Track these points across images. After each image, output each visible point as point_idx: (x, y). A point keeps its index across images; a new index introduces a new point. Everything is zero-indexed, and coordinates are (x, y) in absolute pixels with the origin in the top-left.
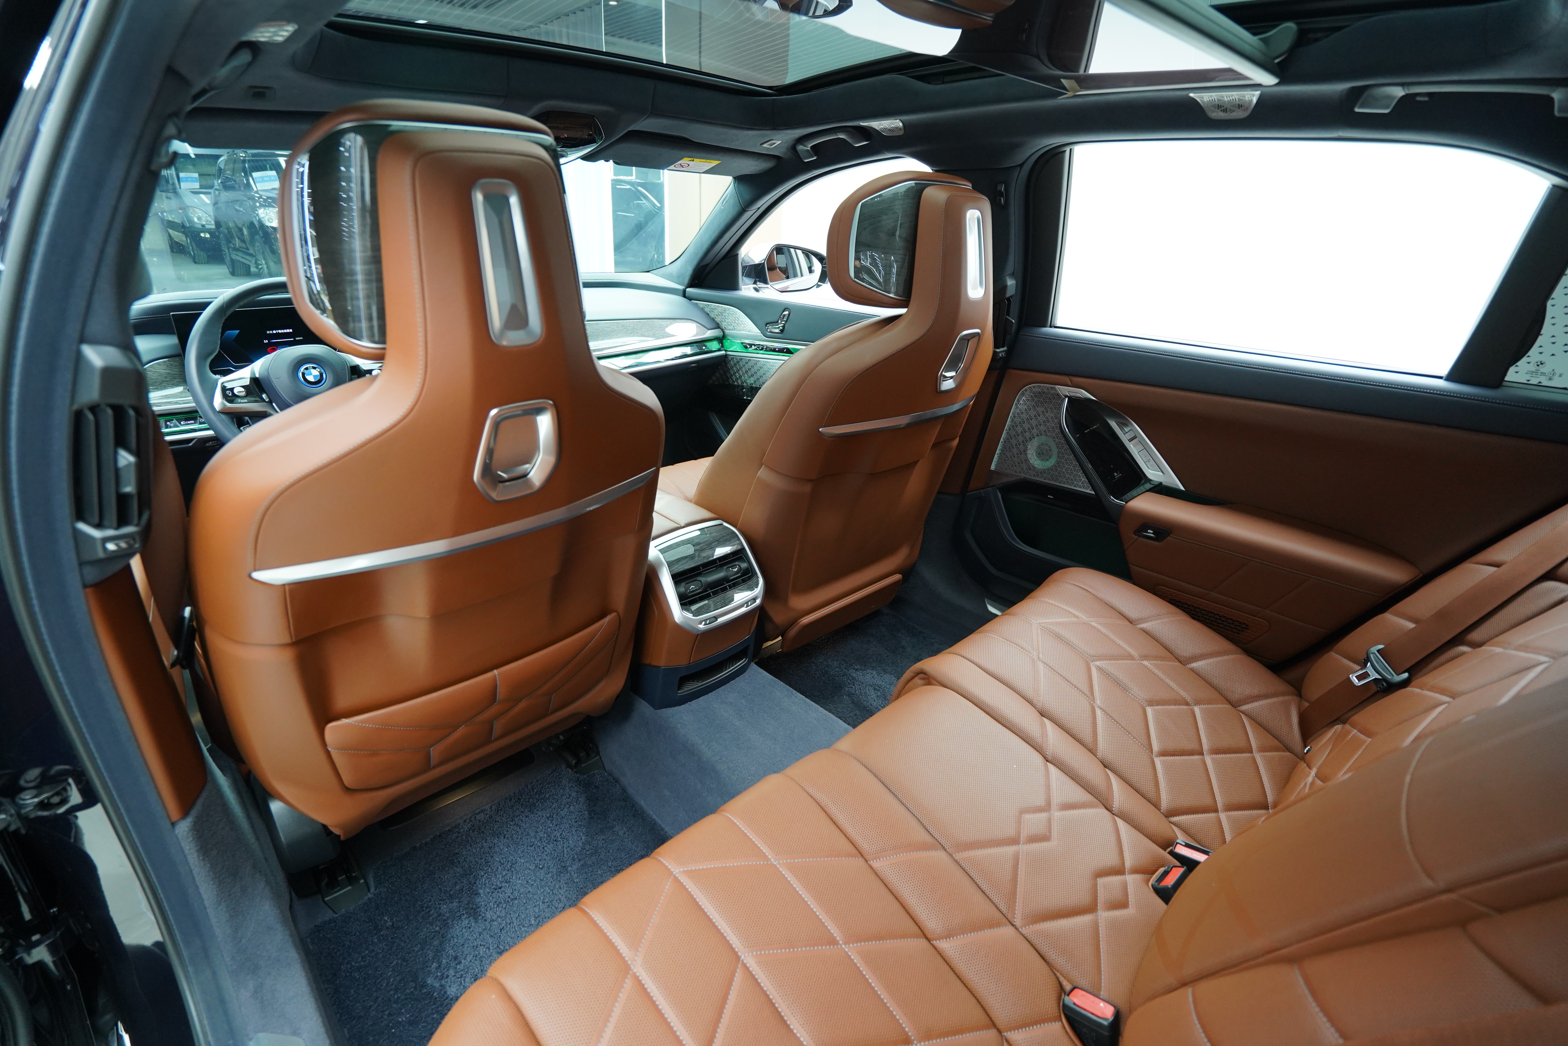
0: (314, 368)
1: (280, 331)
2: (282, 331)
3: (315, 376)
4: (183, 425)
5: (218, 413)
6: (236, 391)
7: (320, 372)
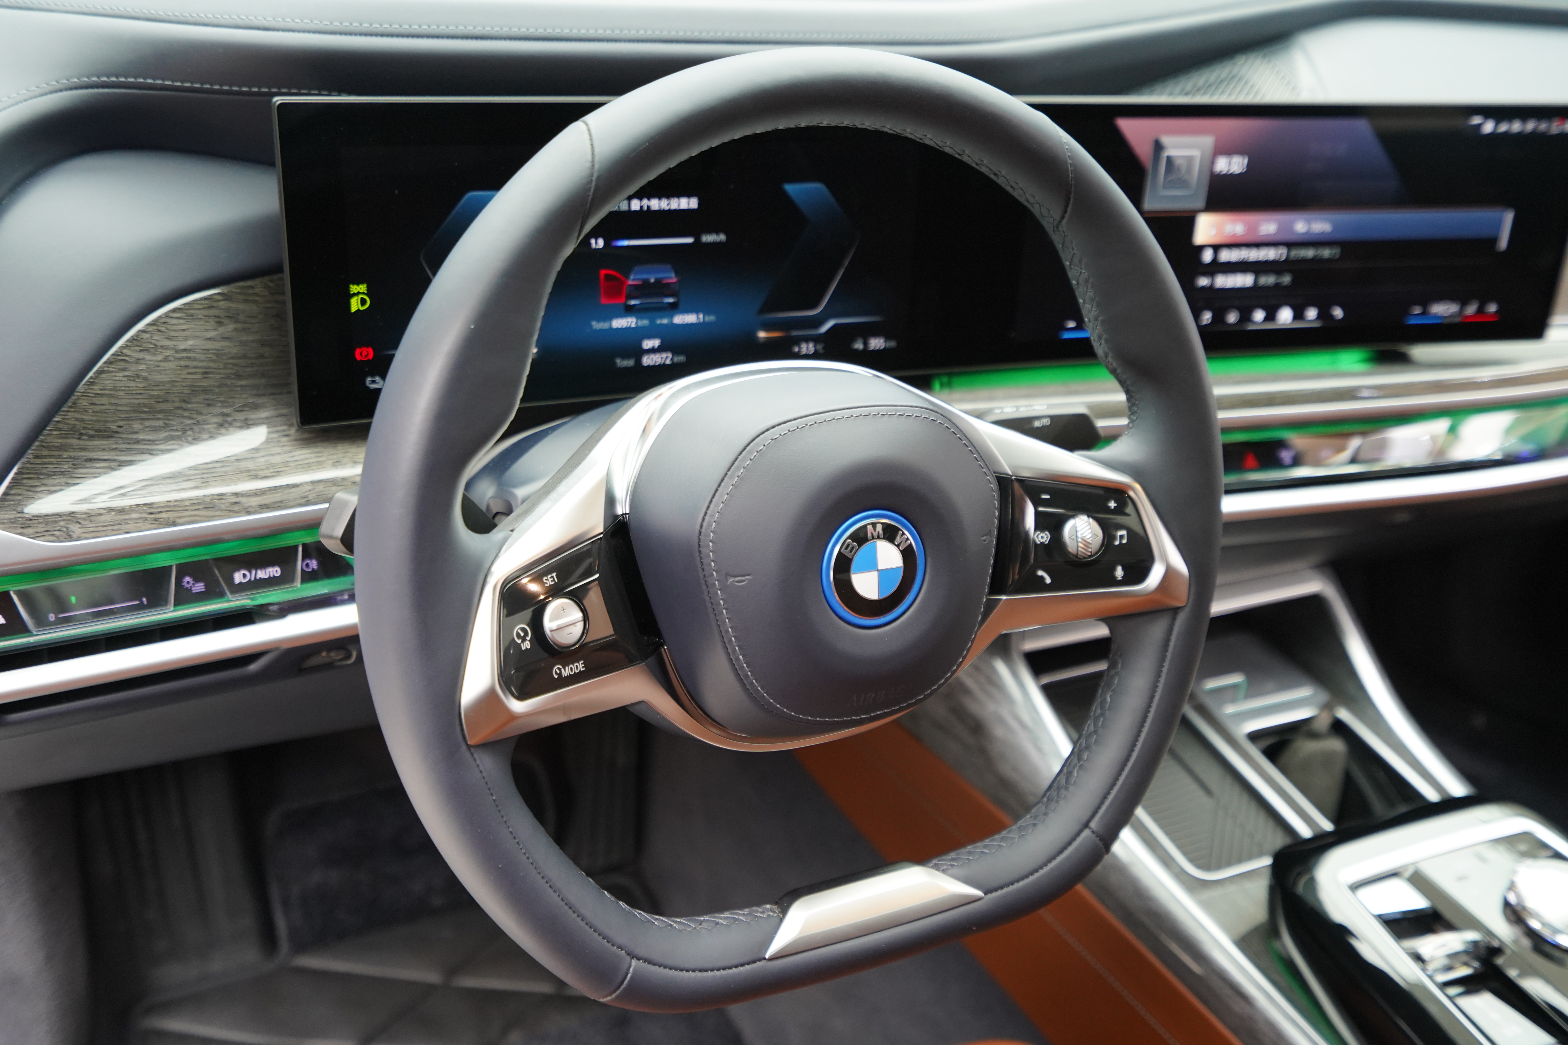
0: (890, 534)
3: (884, 575)
4: (239, 586)
5: (468, 754)
6: (551, 620)
7: (908, 554)
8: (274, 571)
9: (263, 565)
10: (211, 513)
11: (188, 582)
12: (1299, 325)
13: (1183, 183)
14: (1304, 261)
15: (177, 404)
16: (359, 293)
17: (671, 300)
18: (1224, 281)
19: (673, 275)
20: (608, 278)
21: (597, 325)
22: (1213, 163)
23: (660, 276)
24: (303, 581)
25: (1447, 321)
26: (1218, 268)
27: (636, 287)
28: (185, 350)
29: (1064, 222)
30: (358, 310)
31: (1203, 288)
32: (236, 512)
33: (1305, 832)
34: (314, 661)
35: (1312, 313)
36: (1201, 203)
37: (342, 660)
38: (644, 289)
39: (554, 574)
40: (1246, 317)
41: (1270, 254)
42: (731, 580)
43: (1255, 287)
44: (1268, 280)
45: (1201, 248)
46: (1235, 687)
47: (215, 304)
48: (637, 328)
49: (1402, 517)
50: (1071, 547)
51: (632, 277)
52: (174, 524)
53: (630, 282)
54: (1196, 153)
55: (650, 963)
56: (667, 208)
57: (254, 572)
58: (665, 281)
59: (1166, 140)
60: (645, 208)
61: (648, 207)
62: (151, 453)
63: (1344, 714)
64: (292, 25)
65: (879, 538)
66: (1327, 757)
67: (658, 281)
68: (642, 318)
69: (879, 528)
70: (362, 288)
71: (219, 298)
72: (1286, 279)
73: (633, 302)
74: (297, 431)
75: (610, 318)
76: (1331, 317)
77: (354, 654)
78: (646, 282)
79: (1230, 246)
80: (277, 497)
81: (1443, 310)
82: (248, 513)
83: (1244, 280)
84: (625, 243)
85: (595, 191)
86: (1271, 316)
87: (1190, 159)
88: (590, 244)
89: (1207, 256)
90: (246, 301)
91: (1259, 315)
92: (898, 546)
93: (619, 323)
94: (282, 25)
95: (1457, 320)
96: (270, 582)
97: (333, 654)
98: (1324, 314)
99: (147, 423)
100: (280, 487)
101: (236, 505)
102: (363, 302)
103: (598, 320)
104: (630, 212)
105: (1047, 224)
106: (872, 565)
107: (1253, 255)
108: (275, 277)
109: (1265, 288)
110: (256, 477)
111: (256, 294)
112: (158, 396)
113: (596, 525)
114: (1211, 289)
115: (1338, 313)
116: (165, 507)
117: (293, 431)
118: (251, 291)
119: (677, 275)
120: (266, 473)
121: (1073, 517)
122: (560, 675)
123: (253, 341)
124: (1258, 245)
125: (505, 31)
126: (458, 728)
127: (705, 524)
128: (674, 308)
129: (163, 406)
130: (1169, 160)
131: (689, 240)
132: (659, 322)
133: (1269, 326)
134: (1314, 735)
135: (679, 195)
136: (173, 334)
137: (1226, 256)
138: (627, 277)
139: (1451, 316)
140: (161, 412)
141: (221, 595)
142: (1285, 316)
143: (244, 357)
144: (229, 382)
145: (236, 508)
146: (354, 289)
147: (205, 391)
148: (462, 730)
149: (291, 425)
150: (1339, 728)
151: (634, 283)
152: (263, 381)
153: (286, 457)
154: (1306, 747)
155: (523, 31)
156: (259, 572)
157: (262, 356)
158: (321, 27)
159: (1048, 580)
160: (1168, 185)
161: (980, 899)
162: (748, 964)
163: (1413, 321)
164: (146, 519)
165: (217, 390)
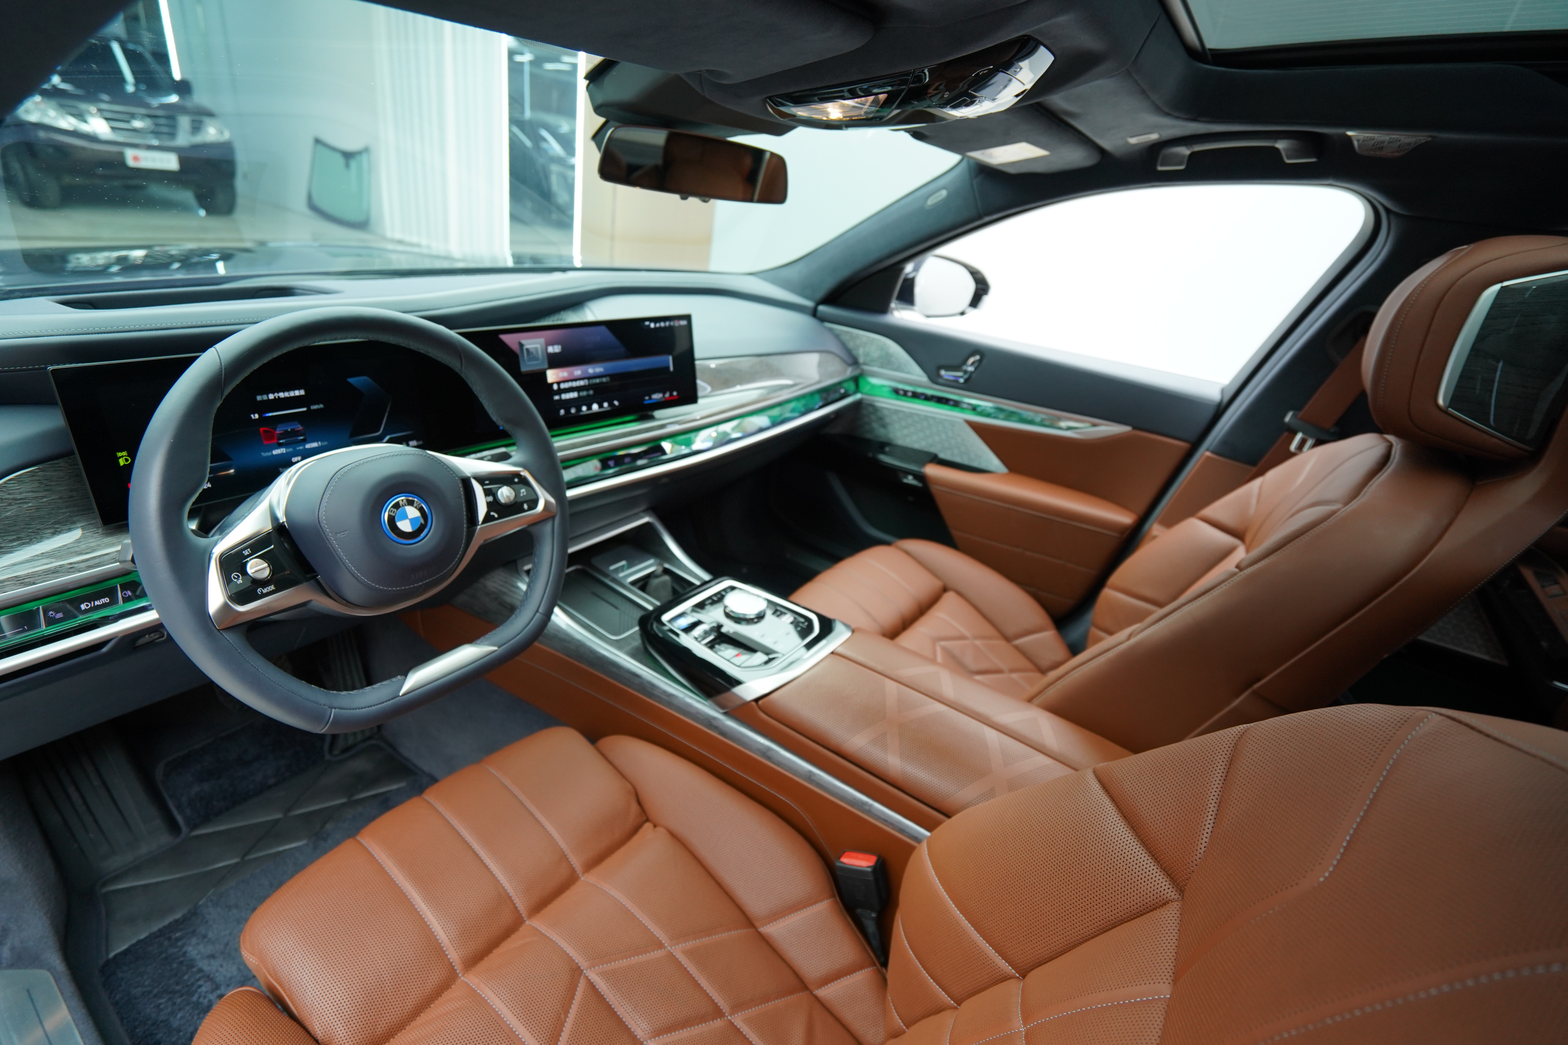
0: (410, 503)
1: (282, 395)
2: (286, 394)
3: (412, 521)
4: (86, 611)
5: (218, 634)
6: (251, 568)
7: (421, 510)
8: (106, 600)
9: (99, 599)
10: (57, 575)
11: (52, 614)
12: (602, 410)
13: (536, 359)
14: (596, 384)
15: (23, 527)
16: (122, 456)
17: (302, 438)
18: (565, 396)
19: (299, 426)
20: (265, 431)
21: (264, 454)
22: (547, 349)
23: (293, 427)
24: (124, 602)
25: (660, 401)
26: (560, 391)
27: (282, 434)
28: (21, 499)
29: (463, 367)
30: (125, 464)
31: (557, 401)
32: (72, 572)
33: (650, 608)
34: (141, 641)
35: (606, 405)
36: (546, 366)
37: (158, 638)
38: (285, 435)
39: (249, 550)
40: (579, 409)
41: (581, 383)
42: (338, 535)
43: (579, 397)
44: (584, 393)
45: (552, 384)
46: (623, 566)
47: (36, 474)
48: (287, 453)
49: (665, 480)
50: (503, 501)
51: (278, 430)
52: (34, 584)
53: (277, 432)
54: (538, 346)
55: (342, 709)
56: (289, 396)
57: (92, 602)
58: (296, 429)
59: (523, 342)
60: (277, 397)
61: (279, 397)
62: (11, 552)
63: (667, 566)
64: (52, 333)
65: (405, 505)
66: (664, 583)
67: (293, 430)
68: (288, 448)
69: (405, 501)
70: (125, 453)
71: (38, 471)
72: (591, 392)
73: (281, 441)
74: (103, 530)
75: (271, 450)
76: (614, 405)
77: (165, 633)
78: (286, 431)
79: (564, 381)
80: (97, 561)
81: (657, 396)
82: (80, 571)
83: (574, 395)
84: (270, 414)
85: (225, 375)
86: (589, 408)
87: (536, 349)
88: (251, 417)
89: (555, 387)
90: (56, 471)
91: (584, 408)
92: (416, 507)
93: (276, 452)
94: (46, 333)
95: (663, 399)
96: (104, 606)
97: (152, 635)
98: (611, 404)
99: (5, 538)
100: (97, 556)
101: (71, 568)
102: (127, 460)
103: (265, 452)
104: (269, 400)
105: (457, 370)
106: (405, 517)
107: (575, 384)
108: (71, 457)
109: (583, 397)
110: (81, 554)
111: (61, 467)
112: (9, 524)
113: (268, 527)
114: (560, 400)
115: (616, 403)
116: (26, 576)
117: (100, 530)
118: (57, 465)
119: (302, 425)
120: (87, 551)
121: (500, 487)
122: (262, 592)
123: (65, 490)
124: (576, 380)
125: (179, 324)
126: (210, 623)
127: (320, 513)
128: (305, 441)
129: (13, 529)
130: (528, 350)
131: (305, 409)
132: (297, 448)
133: (589, 412)
134: (657, 576)
135: (294, 389)
136: (11, 491)
137: (563, 386)
138: (275, 429)
139: (661, 398)
140: (12, 531)
141: (75, 617)
142: (595, 407)
143: (60, 498)
144: (54, 511)
145: (72, 570)
146: (119, 454)
147: (39, 517)
148: (213, 623)
149: (98, 528)
150: (666, 571)
151: (280, 432)
152: (76, 509)
153: (99, 543)
154: (655, 582)
155: (189, 324)
156: (96, 602)
157: (72, 497)
158: (70, 332)
159: (496, 516)
160: (530, 360)
161: (496, 651)
162: (392, 699)
163: (646, 402)
164: (15, 584)
165: (47, 516)
